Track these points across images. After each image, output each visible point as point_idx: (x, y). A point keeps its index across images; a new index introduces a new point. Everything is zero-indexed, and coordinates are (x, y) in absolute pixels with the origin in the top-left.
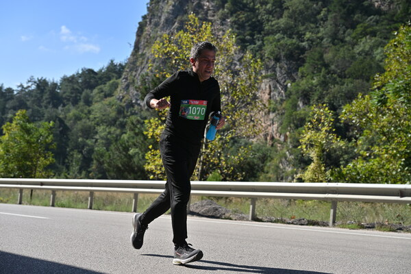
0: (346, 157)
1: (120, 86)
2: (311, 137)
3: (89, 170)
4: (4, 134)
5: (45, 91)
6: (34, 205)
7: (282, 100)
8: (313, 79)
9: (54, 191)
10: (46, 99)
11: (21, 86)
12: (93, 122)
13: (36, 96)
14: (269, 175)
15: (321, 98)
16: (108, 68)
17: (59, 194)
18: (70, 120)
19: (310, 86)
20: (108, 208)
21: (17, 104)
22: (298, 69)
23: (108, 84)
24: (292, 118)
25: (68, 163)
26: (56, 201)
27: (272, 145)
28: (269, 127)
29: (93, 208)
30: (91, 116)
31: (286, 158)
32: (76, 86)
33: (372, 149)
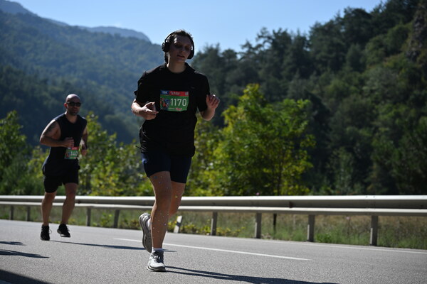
1: (410, 35)
3: (366, 181)
4: (227, 125)
5: (287, 51)
6: (281, 239)
9: (312, 216)
10: (289, 64)
11: (248, 45)
12: (369, 99)
13: (271, 61)
16: (388, 5)
17: (319, 222)
18: (330, 96)
20: (403, 242)
21: (243, 74)
23: (390, 32)
25: (332, 169)
26: (316, 232)
29: (378, 243)
30: (365, 88)
32: (336, 40)
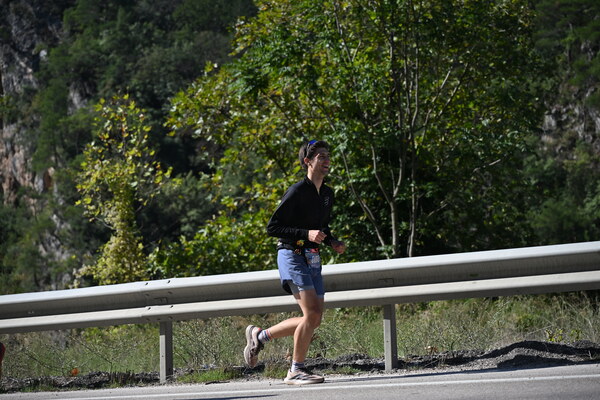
0: (193, 213)
2: (101, 175)
7: (30, 92)
8: (97, 36)
14: (16, 275)
15: (120, 80)
19: (93, 52)
22: (62, 16)
24: (57, 133)
27: (17, 203)
28: (4, 160)
31: (52, 229)
33: (248, 191)
